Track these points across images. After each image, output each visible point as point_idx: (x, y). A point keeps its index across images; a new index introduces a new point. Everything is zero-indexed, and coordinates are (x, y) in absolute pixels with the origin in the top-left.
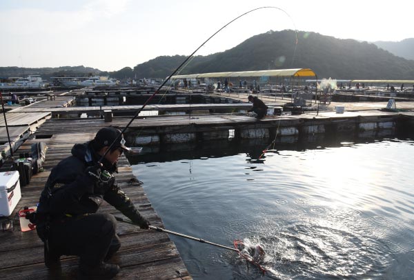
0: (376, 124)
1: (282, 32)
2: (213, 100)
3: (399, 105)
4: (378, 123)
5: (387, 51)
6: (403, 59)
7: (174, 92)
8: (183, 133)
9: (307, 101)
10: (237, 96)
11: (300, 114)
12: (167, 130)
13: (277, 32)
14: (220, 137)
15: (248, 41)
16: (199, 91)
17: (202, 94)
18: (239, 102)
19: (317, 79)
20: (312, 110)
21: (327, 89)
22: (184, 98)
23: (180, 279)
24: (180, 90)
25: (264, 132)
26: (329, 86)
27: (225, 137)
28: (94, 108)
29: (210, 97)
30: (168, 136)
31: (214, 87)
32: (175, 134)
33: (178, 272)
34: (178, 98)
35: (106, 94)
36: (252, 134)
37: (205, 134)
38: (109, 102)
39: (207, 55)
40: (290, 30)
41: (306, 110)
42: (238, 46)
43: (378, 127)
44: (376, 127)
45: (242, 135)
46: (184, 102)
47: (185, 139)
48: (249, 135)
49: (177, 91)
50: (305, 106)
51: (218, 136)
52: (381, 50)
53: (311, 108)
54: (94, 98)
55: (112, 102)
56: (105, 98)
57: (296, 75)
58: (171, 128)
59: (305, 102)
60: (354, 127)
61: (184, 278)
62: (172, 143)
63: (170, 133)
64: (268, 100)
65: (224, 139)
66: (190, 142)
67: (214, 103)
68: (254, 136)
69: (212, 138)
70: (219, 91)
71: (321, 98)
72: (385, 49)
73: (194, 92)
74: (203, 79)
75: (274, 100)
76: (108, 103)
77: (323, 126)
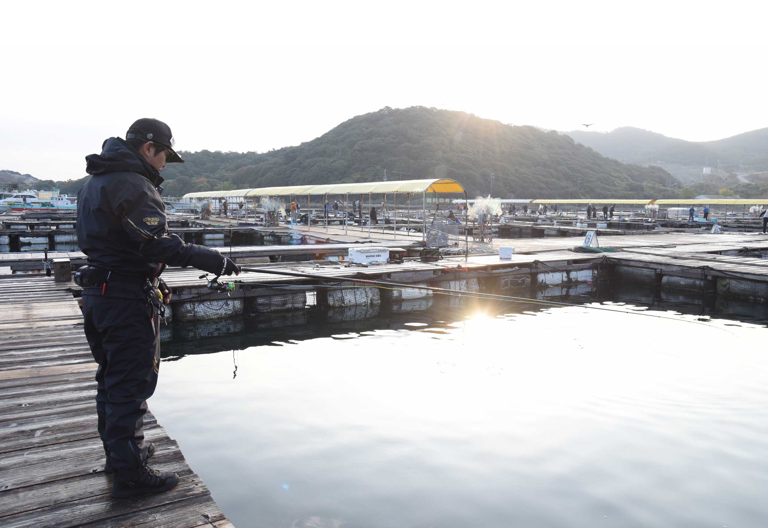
0: (565, 274)
1: (407, 111)
2: (277, 240)
3: (604, 242)
4: (568, 272)
5: (590, 149)
6: (616, 163)
7: (201, 225)
8: (217, 300)
9: (451, 236)
10: (324, 231)
11: (436, 260)
12: (186, 296)
13: (397, 110)
14: (289, 306)
15: (344, 127)
16: (251, 221)
17: (256, 228)
18: (328, 241)
19: (467, 198)
20: (458, 254)
21: (485, 216)
22: (221, 236)
23: (210, 525)
24: (214, 221)
25: (370, 295)
26: (488, 211)
27: (300, 305)
28: (28, 256)
29: (273, 234)
30: (188, 306)
31: (279, 214)
32: (202, 301)
33: (207, 517)
34: (208, 236)
35: (54, 228)
36: (349, 298)
37: (260, 301)
38: (62, 243)
39: (265, 151)
40: (421, 108)
41: (448, 254)
42: (325, 136)
43: (570, 280)
44: (565, 279)
45: (331, 301)
46: (222, 242)
47: (222, 312)
48: (342, 300)
49: (206, 223)
50: (447, 246)
51: (284, 303)
52: (580, 146)
53: (456, 249)
54: (25, 235)
55: (67, 243)
56: (51, 236)
57: (430, 191)
58: (194, 291)
59: (446, 239)
60: (529, 280)
61: (216, 524)
62: (197, 321)
63: (191, 301)
64: (382, 236)
65: (297, 309)
66: (233, 317)
67: (280, 243)
68: (353, 301)
69: (273, 308)
70: (289, 222)
71: (475, 231)
72: (586, 145)
73: (241, 224)
74: (257, 199)
75: (392, 237)
76: (58, 247)
77: (475, 280)
